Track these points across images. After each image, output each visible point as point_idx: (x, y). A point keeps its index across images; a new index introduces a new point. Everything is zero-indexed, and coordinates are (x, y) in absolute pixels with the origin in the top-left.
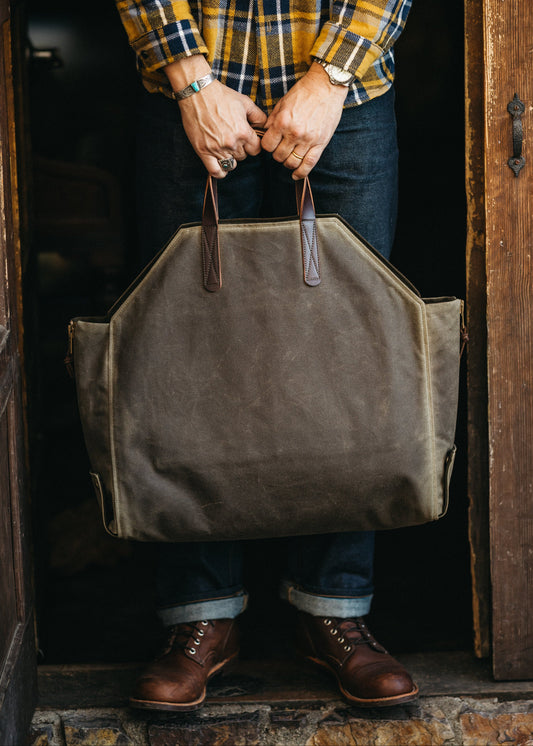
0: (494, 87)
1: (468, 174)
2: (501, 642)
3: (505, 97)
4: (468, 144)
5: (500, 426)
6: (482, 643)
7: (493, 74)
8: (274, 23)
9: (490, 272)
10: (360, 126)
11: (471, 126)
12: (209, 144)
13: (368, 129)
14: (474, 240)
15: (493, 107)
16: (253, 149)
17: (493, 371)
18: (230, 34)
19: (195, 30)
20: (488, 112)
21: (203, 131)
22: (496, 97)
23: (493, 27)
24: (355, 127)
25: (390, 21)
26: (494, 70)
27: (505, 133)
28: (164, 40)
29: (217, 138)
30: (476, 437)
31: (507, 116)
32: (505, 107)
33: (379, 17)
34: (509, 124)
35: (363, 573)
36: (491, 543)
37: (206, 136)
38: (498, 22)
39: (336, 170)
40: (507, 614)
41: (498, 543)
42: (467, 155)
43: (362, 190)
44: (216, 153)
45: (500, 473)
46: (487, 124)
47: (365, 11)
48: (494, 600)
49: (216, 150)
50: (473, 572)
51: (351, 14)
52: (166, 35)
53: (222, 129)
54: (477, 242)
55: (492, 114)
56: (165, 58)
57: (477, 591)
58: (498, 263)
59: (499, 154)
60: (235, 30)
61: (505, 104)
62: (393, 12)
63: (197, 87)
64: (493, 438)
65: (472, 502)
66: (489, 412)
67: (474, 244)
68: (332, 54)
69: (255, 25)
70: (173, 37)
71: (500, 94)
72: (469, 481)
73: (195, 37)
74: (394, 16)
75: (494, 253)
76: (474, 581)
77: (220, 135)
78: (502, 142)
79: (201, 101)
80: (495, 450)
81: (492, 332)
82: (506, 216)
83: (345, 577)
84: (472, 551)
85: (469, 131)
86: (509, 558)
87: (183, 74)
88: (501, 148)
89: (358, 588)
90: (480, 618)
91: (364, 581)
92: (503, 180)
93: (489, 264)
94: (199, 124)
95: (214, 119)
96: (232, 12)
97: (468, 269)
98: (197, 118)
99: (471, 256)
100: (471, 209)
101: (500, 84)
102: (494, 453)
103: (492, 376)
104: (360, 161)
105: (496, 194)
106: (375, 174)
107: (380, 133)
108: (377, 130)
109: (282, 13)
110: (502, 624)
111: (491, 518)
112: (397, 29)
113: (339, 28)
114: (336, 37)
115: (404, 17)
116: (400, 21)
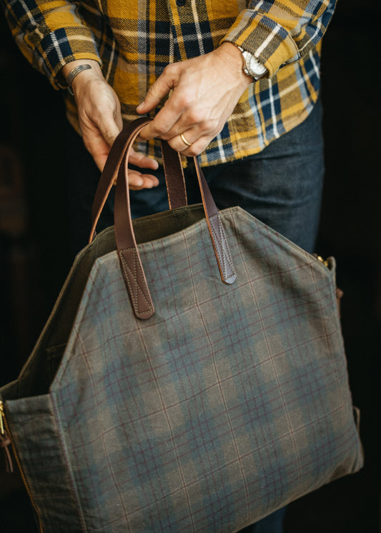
51: (269, 8)
68: (243, 37)
74: (316, 18)
112: (317, 33)
113: (256, 13)
114: (250, 23)
115: (323, 22)
116: (319, 25)
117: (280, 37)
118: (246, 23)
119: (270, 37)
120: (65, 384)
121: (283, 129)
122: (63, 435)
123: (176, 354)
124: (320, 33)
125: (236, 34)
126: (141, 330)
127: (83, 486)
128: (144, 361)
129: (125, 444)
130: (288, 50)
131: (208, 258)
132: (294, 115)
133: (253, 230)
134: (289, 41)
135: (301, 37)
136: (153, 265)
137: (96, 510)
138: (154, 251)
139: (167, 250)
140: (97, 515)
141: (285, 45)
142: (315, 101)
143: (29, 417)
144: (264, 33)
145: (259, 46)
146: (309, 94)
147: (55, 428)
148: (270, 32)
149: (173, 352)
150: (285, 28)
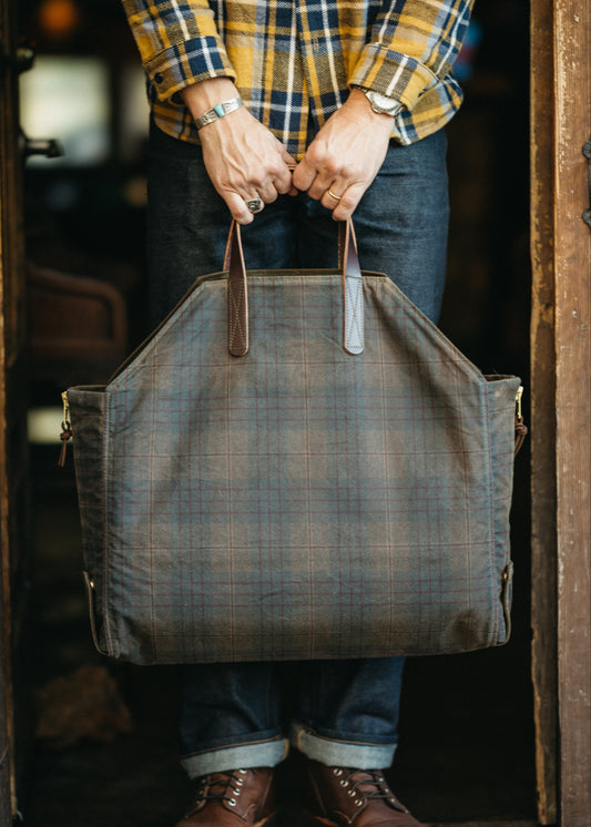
0: (566, 125)
1: (534, 236)
2: (571, 802)
3: (579, 137)
4: (535, 199)
5: (572, 536)
6: (548, 806)
7: (565, 110)
8: (322, 40)
9: (560, 348)
10: (407, 170)
11: (538, 178)
12: (234, 178)
13: (416, 175)
14: (541, 315)
15: (565, 149)
16: (284, 185)
17: (562, 469)
18: (271, 57)
19: (221, 50)
20: (559, 155)
21: (225, 163)
22: (568, 137)
23: (566, 52)
24: (402, 171)
25: (441, 37)
26: (566, 104)
27: (579, 180)
28: (185, 58)
29: (243, 171)
30: (541, 554)
31: (582, 160)
32: (580, 150)
33: (426, 33)
34: (584, 171)
35: (386, 716)
36: (560, 681)
37: (230, 167)
38: (572, 48)
39: (378, 219)
40: (579, 767)
41: (568, 679)
42: (533, 213)
43: (407, 247)
44: (241, 190)
45: (572, 593)
46: (558, 169)
47: (410, 27)
48: (563, 750)
49: (242, 186)
50: (537, 720)
51: (393, 30)
52: (188, 51)
53: (249, 160)
54: (544, 318)
55: (564, 158)
56: (185, 78)
57: (542, 743)
58: (570, 338)
59: (572, 206)
60: (277, 50)
61: (580, 146)
62: (444, 27)
63: (221, 113)
64: (563, 550)
65: (536, 634)
66: (558, 519)
67: (541, 320)
68: (371, 78)
69: (300, 44)
70: (195, 54)
71: (574, 134)
72: (533, 609)
73: (222, 57)
74: (446, 33)
75: (566, 326)
76: (538, 731)
77: (247, 167)
78: (576, 192)
79: (227, 127)
80: (565, 565)
81: (562, 421)
82: (580, 281)
83: (366, 720)
84: (536, 693)
85: (535, 184)
86: (581, 698)
87: (206, 97)
88: (575, 199)
89: (381, 734)
90: (546, 775)
91: (387, 726)
92: (577, 237)
93: (559, 339)
94: (222, 155)
95: (240, 148)
96: (272, 29)
97: (533, 351)
98: (220, 147)
99: (538, 334)
100: (537, 277)
101: (574, 122)
102: (564, 571)
103: (562, 474)
104: (406, 211)
105: (568, 253)
106: (422, 228)
107: (430, 181)
108: (426, 177)
109: (330, 27)
110: (571, 780)
111: (560, 648)
112: (450, 51)
113: (380, 48)
114: (375, 59)
115: (459, 38)
116: (453, 41)
117: (411, 68)
118: (371, 61)
119: (400, 71)
120: (123, 388)
121: (416, 135)
122: (107, 439)
123: (262, 403)
124: (455, 50)
125: (363, 76)
126: (230, 366)
127: (113, 498)
128: (222, 398)
129: (175, 476)
130: (423, 79)
131: (333, 318)
132: (430, 121)
133: (397, 305)
134: (422, 70)
135: (433, 60)
136: (259, 302)
137: (119, 529)
138: (263, 287)
139: (277, 290)
140: (119, 535)
141: (418, 74)
142: (458, 107)
143: (84, 412)
144: (392, 68)
145: (388, 83)
146: (450, 99)
147: (101, 429)
148: (398, 66)
149: (259, 400)
150: (414, 57)
